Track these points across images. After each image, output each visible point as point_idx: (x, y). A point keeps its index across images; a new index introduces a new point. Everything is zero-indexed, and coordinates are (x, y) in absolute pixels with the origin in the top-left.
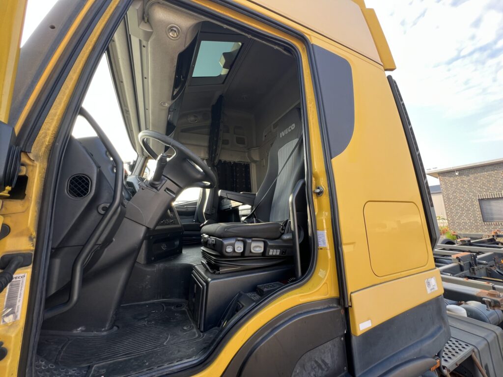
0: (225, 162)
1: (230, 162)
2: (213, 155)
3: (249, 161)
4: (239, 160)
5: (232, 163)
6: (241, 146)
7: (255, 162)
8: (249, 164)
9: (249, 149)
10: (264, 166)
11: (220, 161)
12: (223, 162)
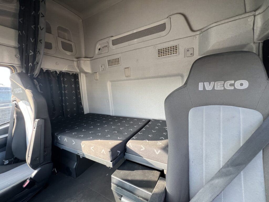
0: (48, 71)
1: (56, 72)
2: (30, 64)
3: (78, 71)
4: (66, 70)
5: (58, 73)
6: (68, 53)
7: (86, 73)
8: (78, 74)
9: (77, 58)
10: (97, 80)
11: (42, 70)
12: (45, 71)
